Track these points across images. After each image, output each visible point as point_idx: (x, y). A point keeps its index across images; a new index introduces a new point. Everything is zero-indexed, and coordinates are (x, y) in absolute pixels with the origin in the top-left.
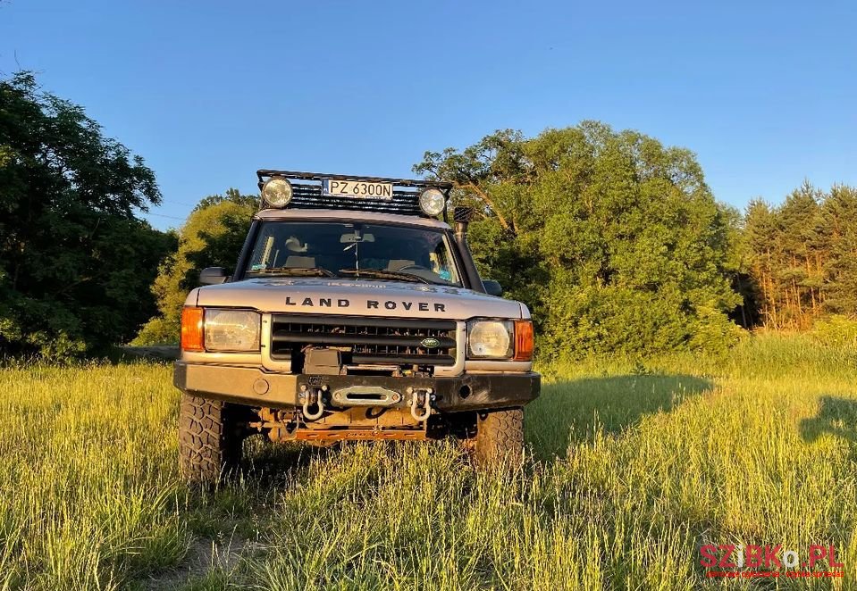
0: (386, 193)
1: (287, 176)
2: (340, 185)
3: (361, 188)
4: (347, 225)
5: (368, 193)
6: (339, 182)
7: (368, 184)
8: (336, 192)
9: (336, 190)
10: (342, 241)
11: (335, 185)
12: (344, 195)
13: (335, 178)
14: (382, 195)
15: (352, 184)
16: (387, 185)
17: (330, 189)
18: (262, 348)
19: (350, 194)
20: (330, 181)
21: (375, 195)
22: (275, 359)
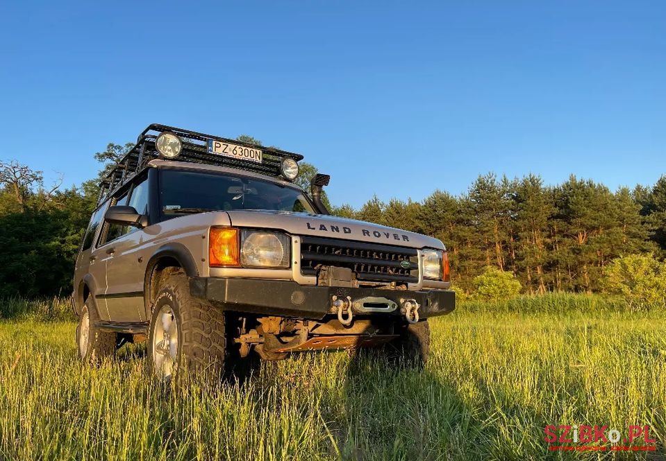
0: (256, 156)
1: (179, 133)
2: (222, 146)
3: (239, 151)
4: (234, 179)
5: (243, 155)
6: (221, 143)
7: (244, 148)
8: (219, 151)
9: (218, 149)
10: (229, 192)
11: (218, 145)
12: (226, 155)
13: (218, 139)
14: (254, 158)
15: (232, 146)
16: (258, 151)
17: (214, 148)
18: (293, 265)
19: (230, 154)
20: (214, 142)
21: (249, 157)
22: (304, 274)
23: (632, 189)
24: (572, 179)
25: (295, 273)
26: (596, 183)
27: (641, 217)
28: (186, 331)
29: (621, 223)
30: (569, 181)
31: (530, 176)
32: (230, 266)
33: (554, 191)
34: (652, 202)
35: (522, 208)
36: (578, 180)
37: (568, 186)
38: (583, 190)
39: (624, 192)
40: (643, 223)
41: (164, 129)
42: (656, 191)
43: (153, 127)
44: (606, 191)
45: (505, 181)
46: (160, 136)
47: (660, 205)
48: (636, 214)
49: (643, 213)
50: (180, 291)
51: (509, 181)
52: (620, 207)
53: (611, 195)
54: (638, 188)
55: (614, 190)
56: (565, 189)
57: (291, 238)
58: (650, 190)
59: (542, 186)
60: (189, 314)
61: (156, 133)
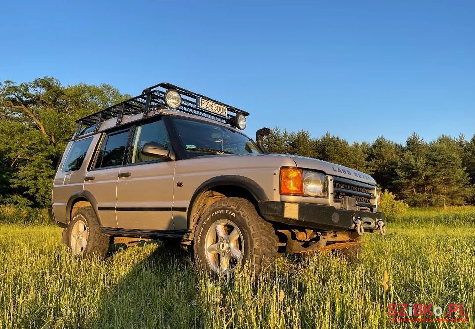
0: (224, 112)
1: (181, 91)
2: (205, 103)
3: (215, 107)
4: (216, 128)
5: (217, 111)
6: (205, 101)
7: (217, 105)
9: (203, 105)
10: (213, 137)
11: (203, 102)
12: (207, 109)
13: (203, 98)
15: (210, 103)
16: (225, 108)
17: (200, 103)
18: (330, 195)
19: (210, 109)
20: (200, 99)
21: (220, 112)
22: (335, 201)
23: (360, 143)
24: (328, 135)
25: (330, 201)
26: (341, 138)
27: (367, 162)
28: (257, 238)
29: (355, 165)
30: (326, 136)
31: (302, 131)
32: (295, 195)
33: (316, 142)
34: (373, 153)
35: (296, 152)
36: (331, 136)
37: (325, 139)
38: (334, 143)
39: (356, 146)
40: (367, 166)
41: (170, 87)
42: (374, 146)
43: (163, 85)
44: (347, 144)
45: (286, 133)
46: (168, 92)
47: (377, 155)
48: (363, 160)
49: (368, 159)
50: (243, 210)
51: (288, 134)
52: (355, 155)
53: (349, 148)
54: (363, 144)
55: (351, 144)
56: (323, 141)
57: (327, 177)
58: (370, 146)
59: (309, 138)
60: (257, 226)
61: (165, 90)
